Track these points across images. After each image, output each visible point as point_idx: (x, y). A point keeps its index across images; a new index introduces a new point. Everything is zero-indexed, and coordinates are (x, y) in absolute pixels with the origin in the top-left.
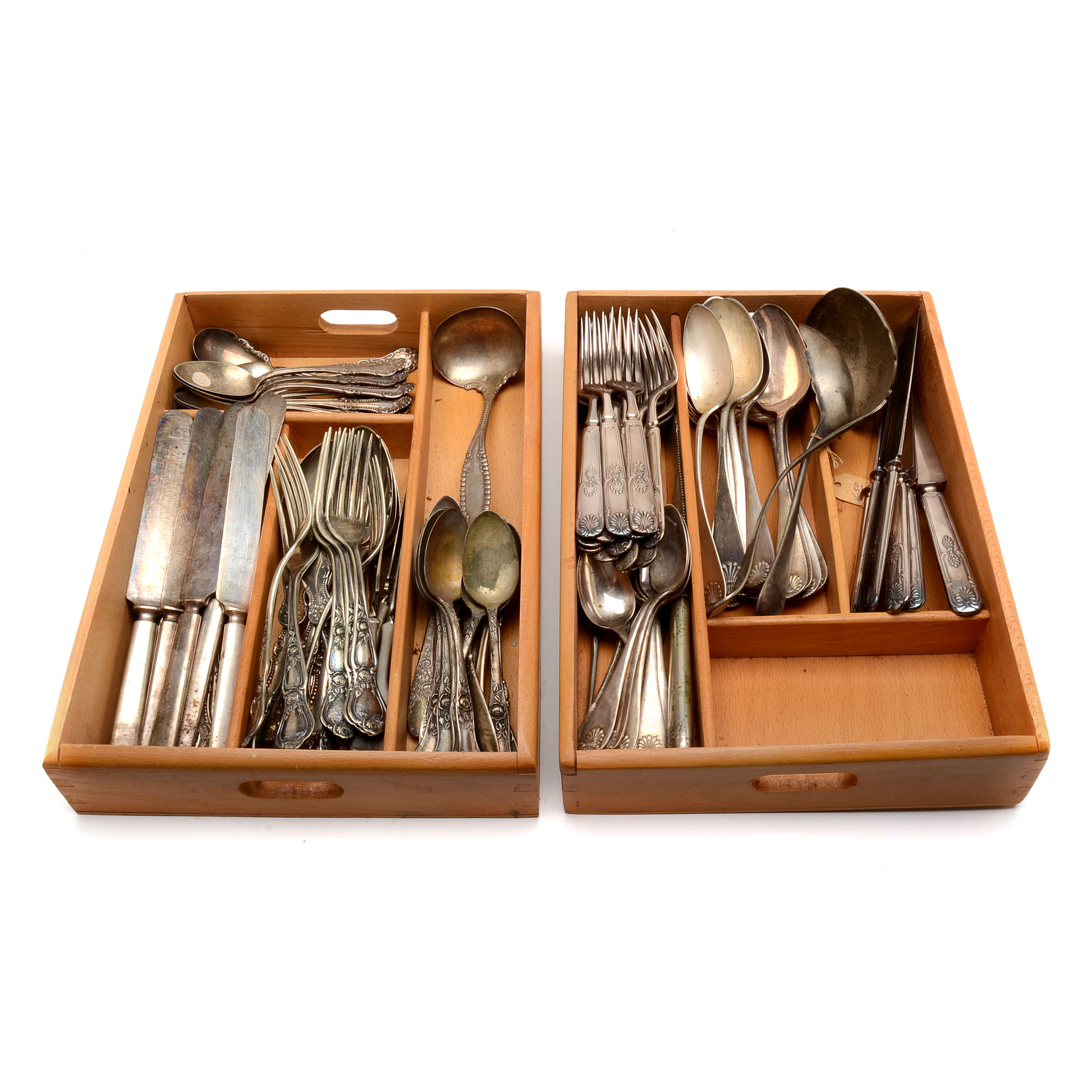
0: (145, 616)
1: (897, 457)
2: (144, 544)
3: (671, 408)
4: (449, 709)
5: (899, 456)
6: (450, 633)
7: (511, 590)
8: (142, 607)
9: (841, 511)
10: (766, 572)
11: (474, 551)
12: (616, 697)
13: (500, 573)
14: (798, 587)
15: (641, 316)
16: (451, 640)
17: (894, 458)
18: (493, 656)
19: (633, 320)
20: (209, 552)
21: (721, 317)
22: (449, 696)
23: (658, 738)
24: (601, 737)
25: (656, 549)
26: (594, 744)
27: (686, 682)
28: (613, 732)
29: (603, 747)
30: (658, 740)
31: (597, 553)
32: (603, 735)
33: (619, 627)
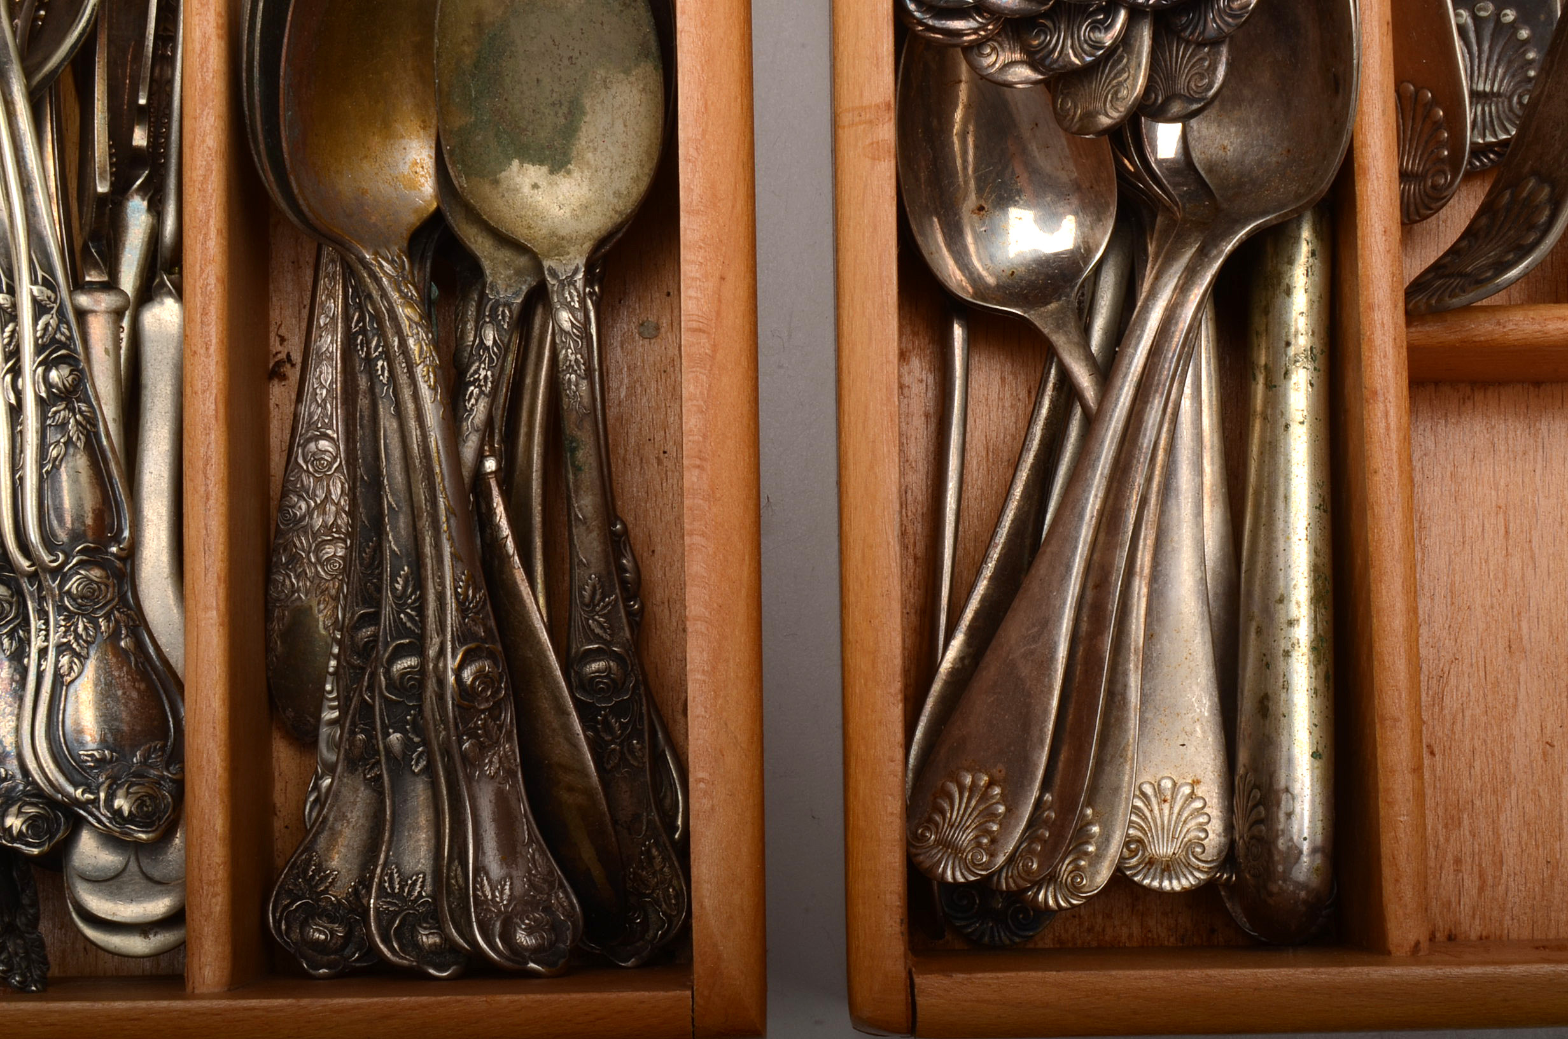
4: (420, 698)
6: (407, 394)
7: (636, 180)
11: (479, 26)
12: (1051, 658)
13: (587, 103)
16: (413, 423)
18: (578, 469)
22: (418, 647)
23: (1200, 791)
24: (992, 816)
25: (1224, 50)
26: (965, 838)
27: (1317, 599)
28: (1039, 802)
29: (1001, 859)
30: (1198, 804)
31: (978, 45)
32: (1001, 809)
33: (1053, 306)
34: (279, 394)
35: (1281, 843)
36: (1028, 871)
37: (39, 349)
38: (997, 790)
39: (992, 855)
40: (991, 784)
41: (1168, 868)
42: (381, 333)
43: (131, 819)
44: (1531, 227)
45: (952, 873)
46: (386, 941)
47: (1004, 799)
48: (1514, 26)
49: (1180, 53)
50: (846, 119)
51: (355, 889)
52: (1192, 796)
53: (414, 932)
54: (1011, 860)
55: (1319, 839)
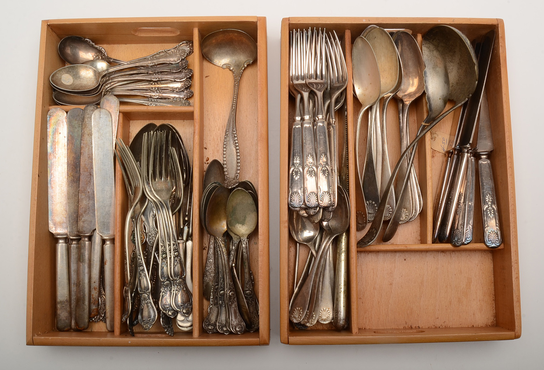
0: (61, 241)
1: (468, 144)
2: (53, 198)
3: (343, 100)
4: (224, 297)
5: (470, 144)
6: (222, 256)
7: (254, 227)
8: (58, 237)
9: (434, 157)
10: (390, 214)
11: (232, 207)
12: (309, 293)
13: (247, 216)
14: (406, 218)
15: (327, 32)
16: (223, 260)
17: (467, 144)
18: (245, 266)
19: (323, 33)
20: (89, 204)
21: (376, 37)
22: (224, 290)
23: (329, 310)
24: (301, 314)
25: (332, 213)
26: (297, 316)
27: (344, 285)
28: (307, 312)
29: (301, 320)
30: (329, 312)
31: (300, 211)
32: (302, 313)
33: (310, 243)
34: (205, 252)
35: (339, 318)
36: (305, 321)
37: (174, 250)
38: (301, 310)
39: (300, 319)
40: (300, 309)
41: (325, 320)
42: (219, 248)
43: (185, 313)
44: (373, 236)
45: (295, 321)
46: (219, 329)
47: (302, 311)
48: (374, 204)
49: (326, 213)
50: (281, 222)
51: (215, 322)
52: (328, 311)
53: (223, 328)
54: (303, 320)
55: (344, 318)
